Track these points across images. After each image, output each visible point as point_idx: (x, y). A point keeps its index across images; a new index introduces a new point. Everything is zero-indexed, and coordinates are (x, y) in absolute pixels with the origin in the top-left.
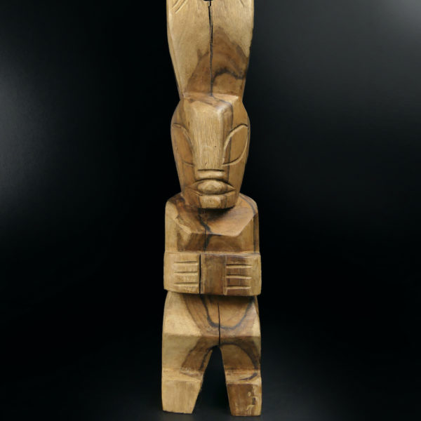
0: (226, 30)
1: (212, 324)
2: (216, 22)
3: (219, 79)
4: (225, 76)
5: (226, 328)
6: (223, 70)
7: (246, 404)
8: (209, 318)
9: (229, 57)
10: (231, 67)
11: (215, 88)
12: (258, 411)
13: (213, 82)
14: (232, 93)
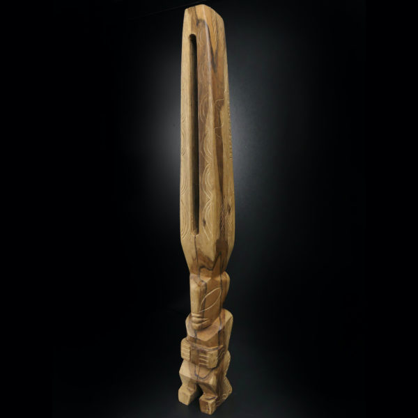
0: (202, 250)
1: (196, 375)
2: (198, 247)
3: (202, 270)
4: (204, 269)
5: (200, 378)
6: (203, 267)
7: (206, 409)
8: (195, 371)
9: (205, 261)
10: (206, 265)
11: (201, 274)
12: (210, 413)
13: (200, 270)
14: (208, 276)
